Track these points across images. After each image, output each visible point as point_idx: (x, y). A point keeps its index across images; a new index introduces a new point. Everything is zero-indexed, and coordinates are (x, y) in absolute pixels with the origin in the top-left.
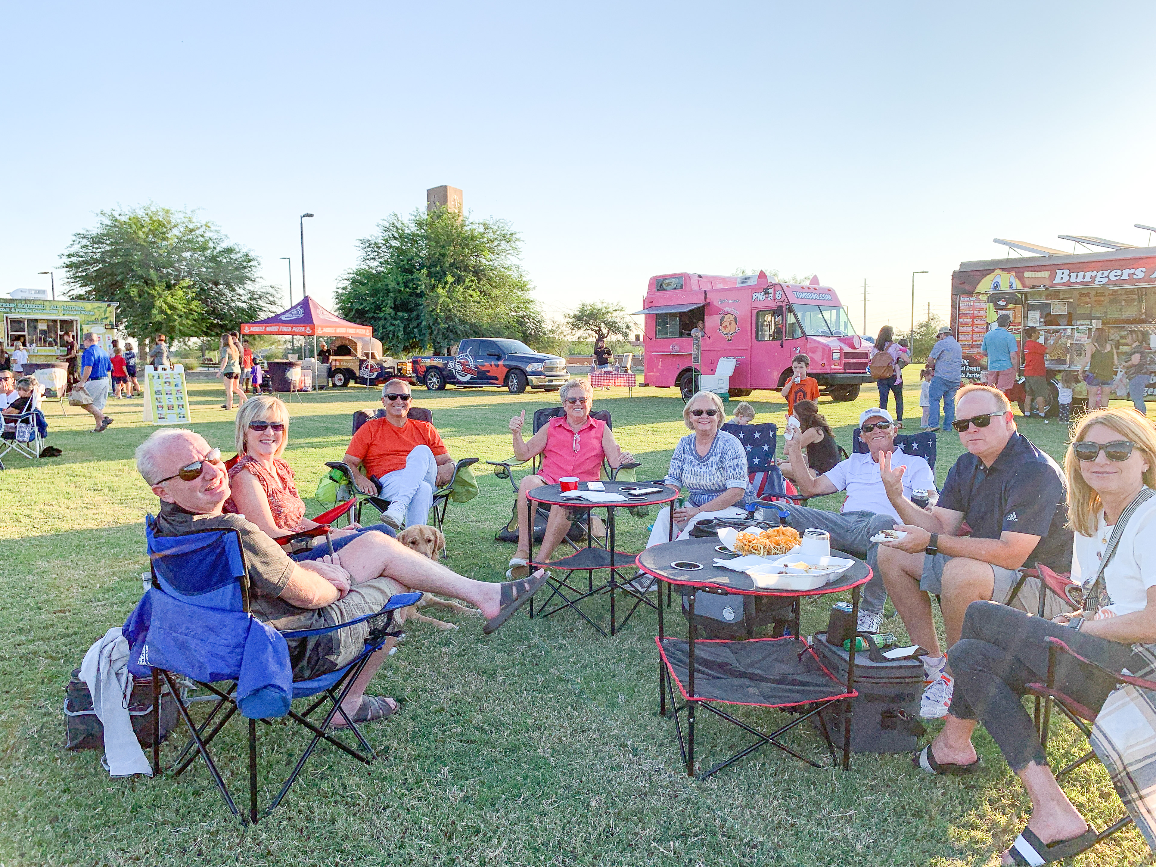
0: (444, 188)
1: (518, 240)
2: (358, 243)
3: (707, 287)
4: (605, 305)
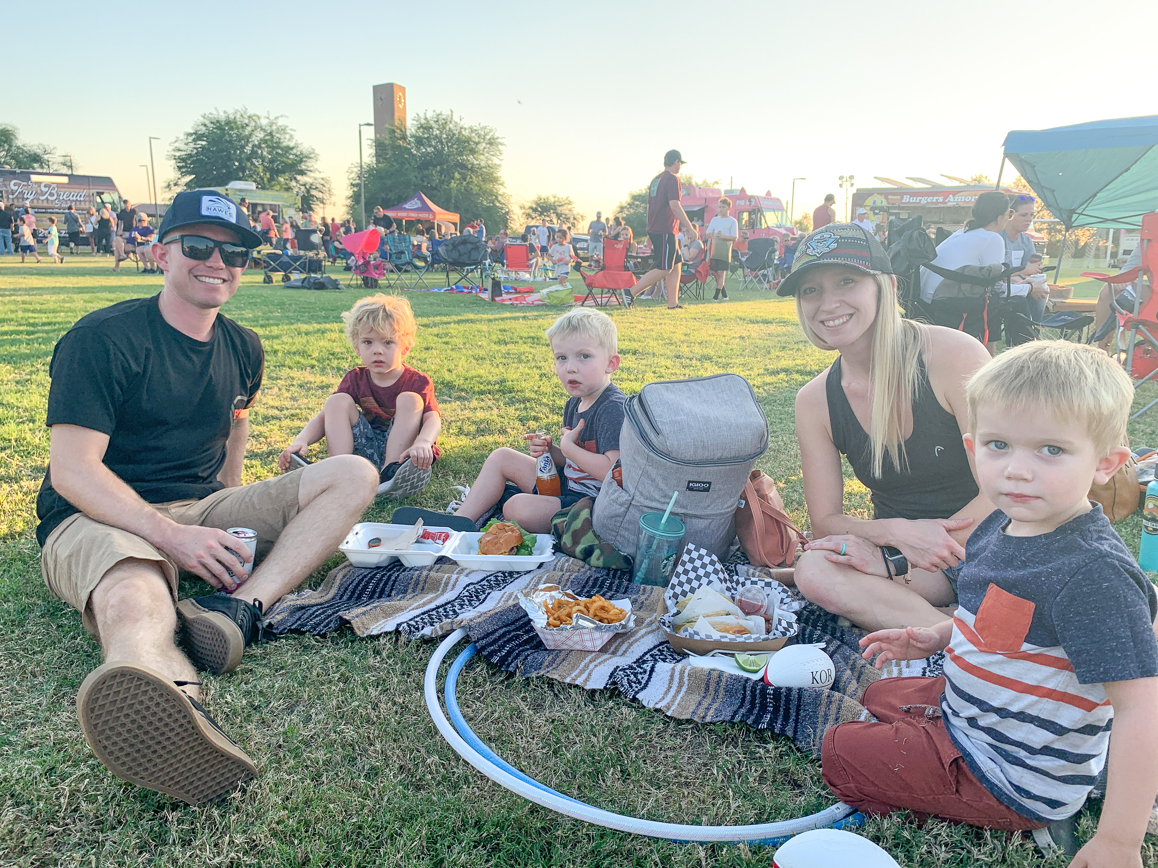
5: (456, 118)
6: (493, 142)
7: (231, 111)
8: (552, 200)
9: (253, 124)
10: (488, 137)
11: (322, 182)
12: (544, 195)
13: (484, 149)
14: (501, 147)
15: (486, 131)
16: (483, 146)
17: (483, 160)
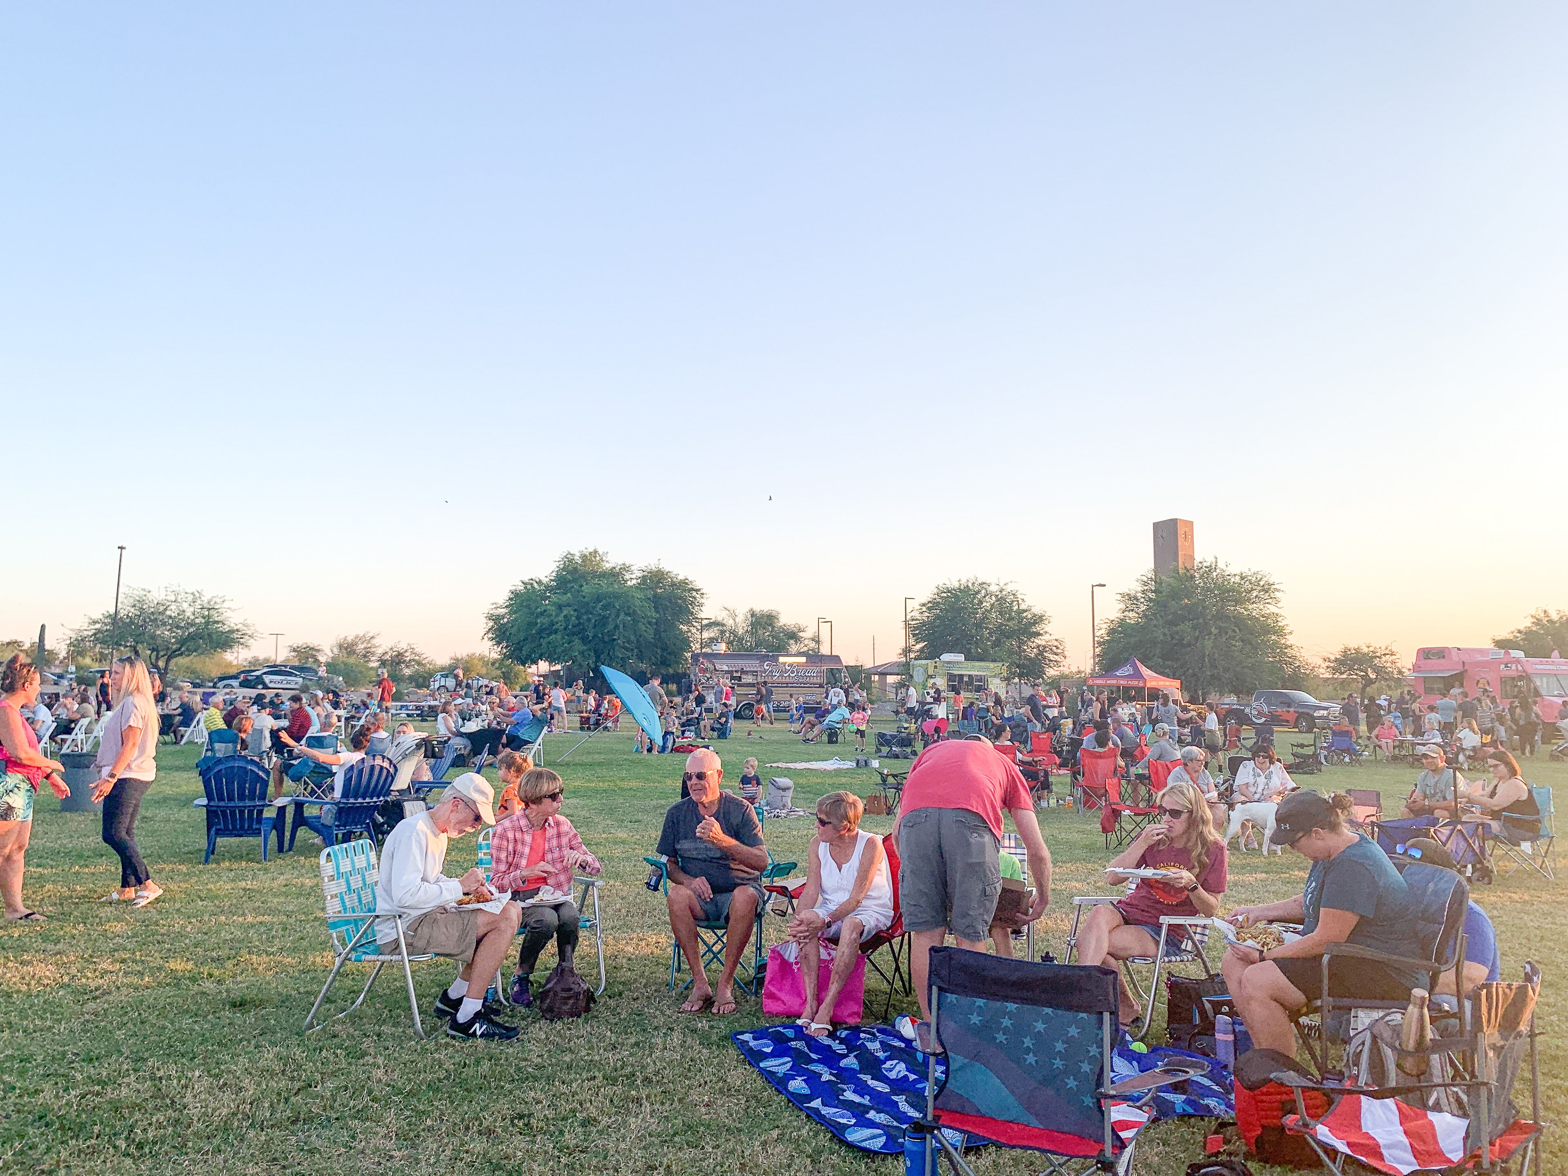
0: (1174, 522)
1: (1278, 590)
2: (1119, 597)
3: (1465, 658)
4: (1371, 649)
5: (1221, 565)
6: (1267, 589)
7: (964, 580)
8: (1366, 650)
9: (983, 591)
10: (1262, 583)
11: (1056, 643)
12: (1353, 645)
13: (1256, 597)
14: (1277, 594)
15: (1259, 577)
16: (1255, 593)
17: (1255, 609)
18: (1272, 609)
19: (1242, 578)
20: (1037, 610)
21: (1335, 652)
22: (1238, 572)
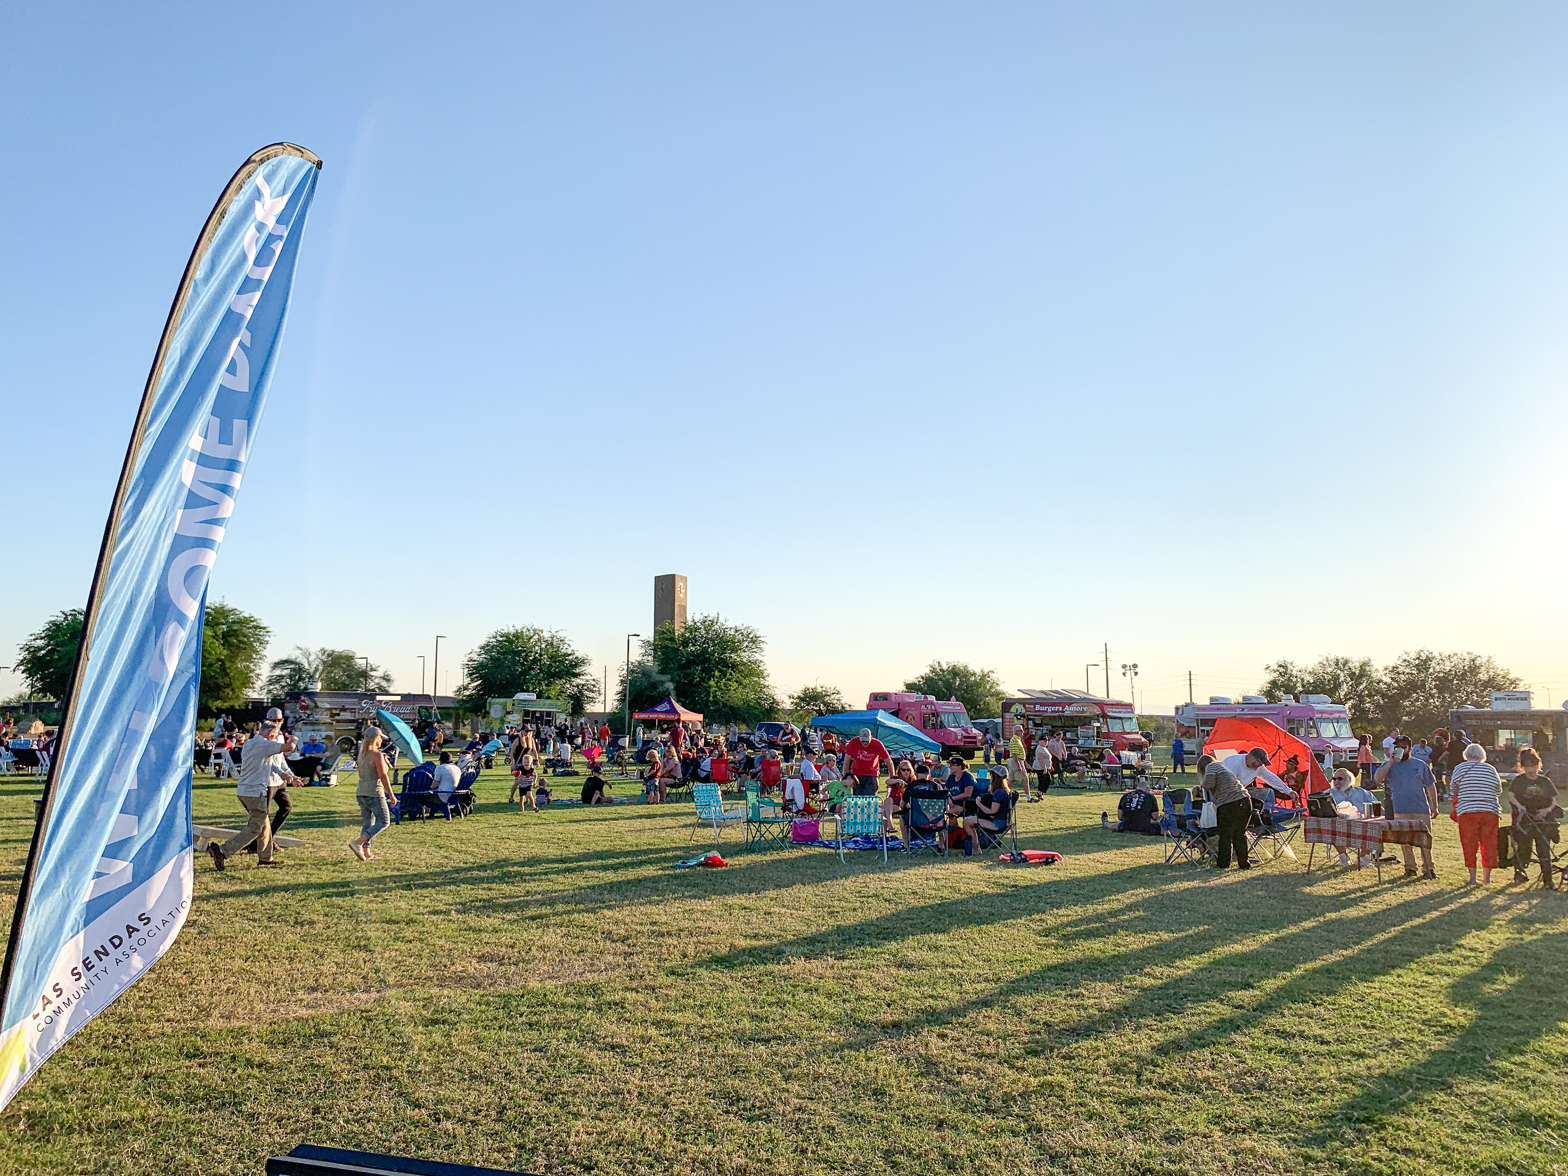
0: (673, 577)
3: (900, 700)
4: (824, 689)
5: (722, 620)
6: (755, 640)
7: (519, 628)
8: (820, 690)
9: (536, 637)
10: (751, 636)
11: (593, 683)
12: (811, 685)
13: (747, 646)
14: (762, 645)
15: (749, 631)
16: (746, 644)
17: (745, 656)
18: (757, 656)
19: (736, 631)
20: (580, 654)
21: (798, 691)
22: (734, 626)
